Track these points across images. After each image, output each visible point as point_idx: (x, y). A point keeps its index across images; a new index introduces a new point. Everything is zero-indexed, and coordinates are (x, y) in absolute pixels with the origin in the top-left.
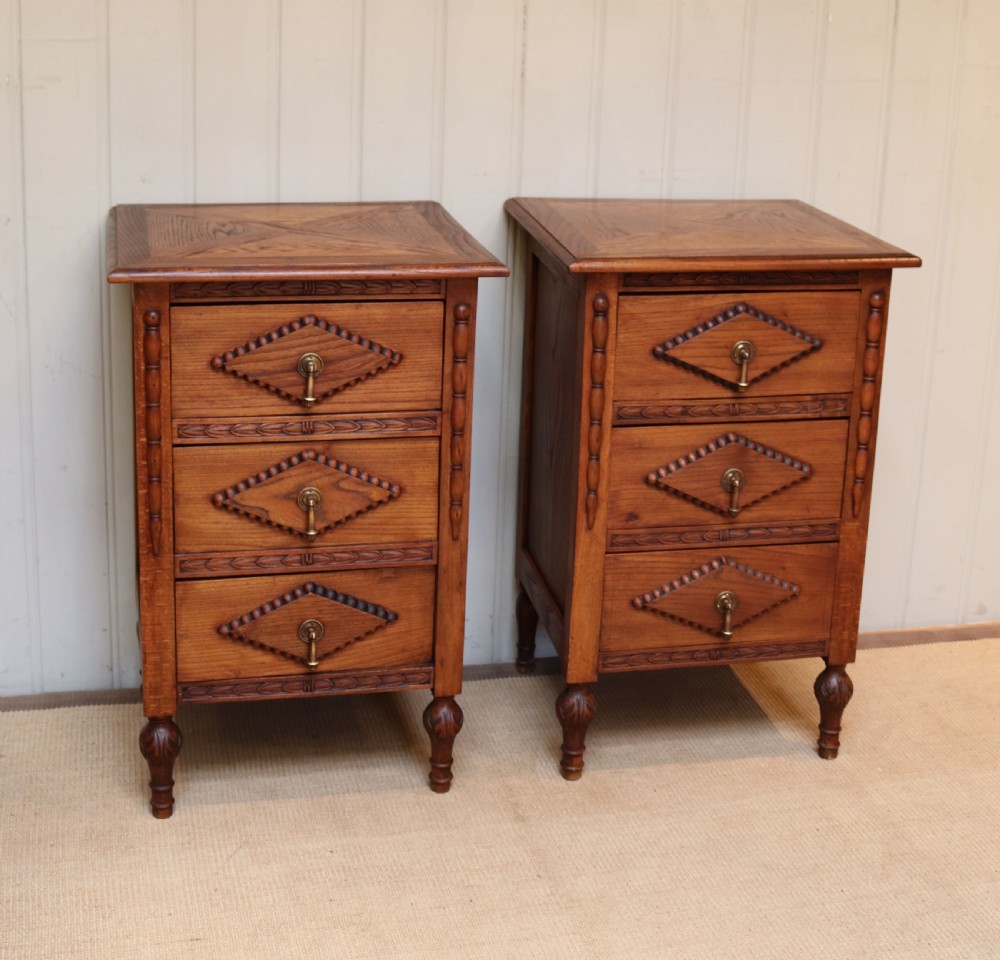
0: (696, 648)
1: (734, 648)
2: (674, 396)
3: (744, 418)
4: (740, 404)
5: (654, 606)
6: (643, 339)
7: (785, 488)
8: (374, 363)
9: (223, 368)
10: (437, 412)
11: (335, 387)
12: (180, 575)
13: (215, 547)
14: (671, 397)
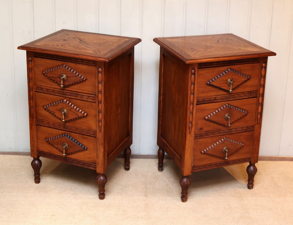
8: (78, 80)
11: (69, 84)
12: (37, 124)
13: (45, 119)
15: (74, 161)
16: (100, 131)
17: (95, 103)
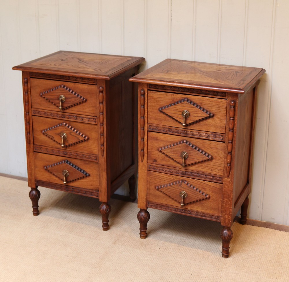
0: (176, 207)
1: (189, 211)
2: (166, 125)
3: (188, 136)
4: (187, 131)
5: (161, 190)
6: (156, 105)
7: (202, 162)
8: (78, 101)
9: (41, 96)
10: (96, 118)
11: (69, 106)
12: (35, 150)
13: (43, 145)
14: (165, 125)
15: (75, 190)
16: (103, 156)
17: (97, 125)
